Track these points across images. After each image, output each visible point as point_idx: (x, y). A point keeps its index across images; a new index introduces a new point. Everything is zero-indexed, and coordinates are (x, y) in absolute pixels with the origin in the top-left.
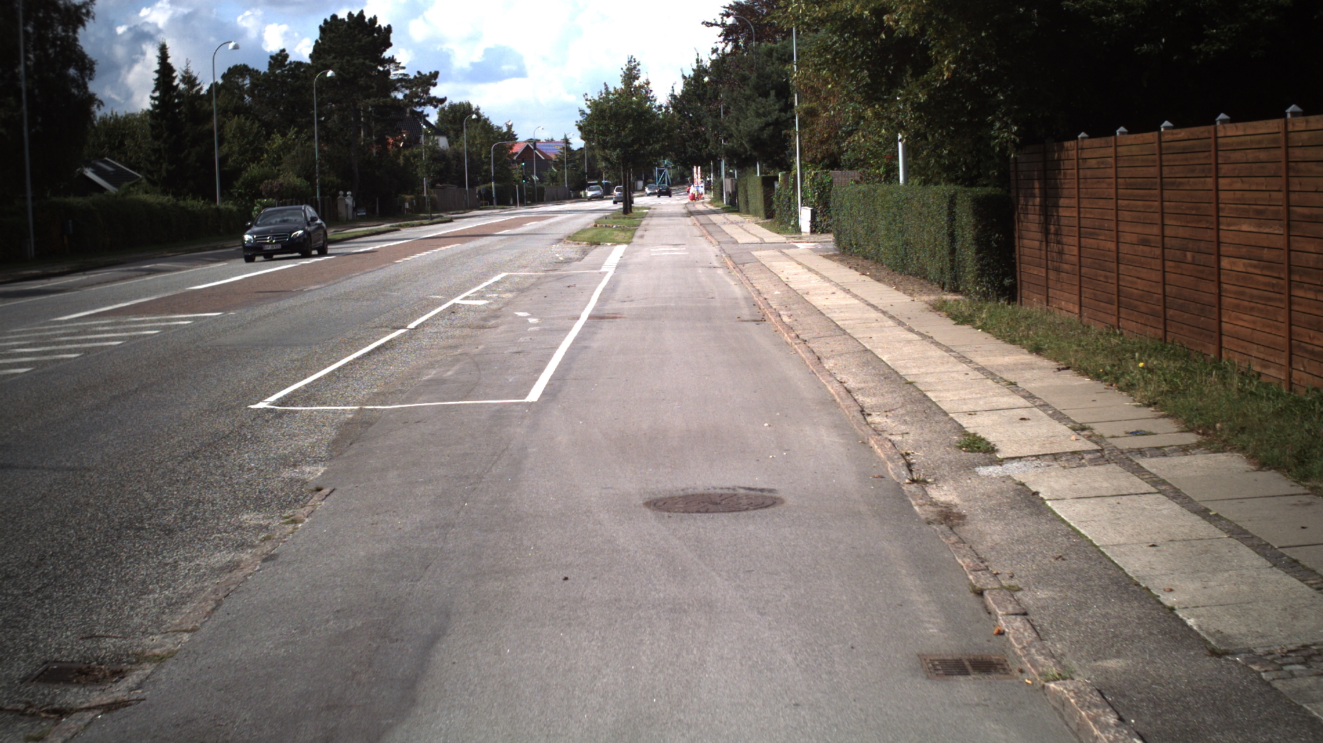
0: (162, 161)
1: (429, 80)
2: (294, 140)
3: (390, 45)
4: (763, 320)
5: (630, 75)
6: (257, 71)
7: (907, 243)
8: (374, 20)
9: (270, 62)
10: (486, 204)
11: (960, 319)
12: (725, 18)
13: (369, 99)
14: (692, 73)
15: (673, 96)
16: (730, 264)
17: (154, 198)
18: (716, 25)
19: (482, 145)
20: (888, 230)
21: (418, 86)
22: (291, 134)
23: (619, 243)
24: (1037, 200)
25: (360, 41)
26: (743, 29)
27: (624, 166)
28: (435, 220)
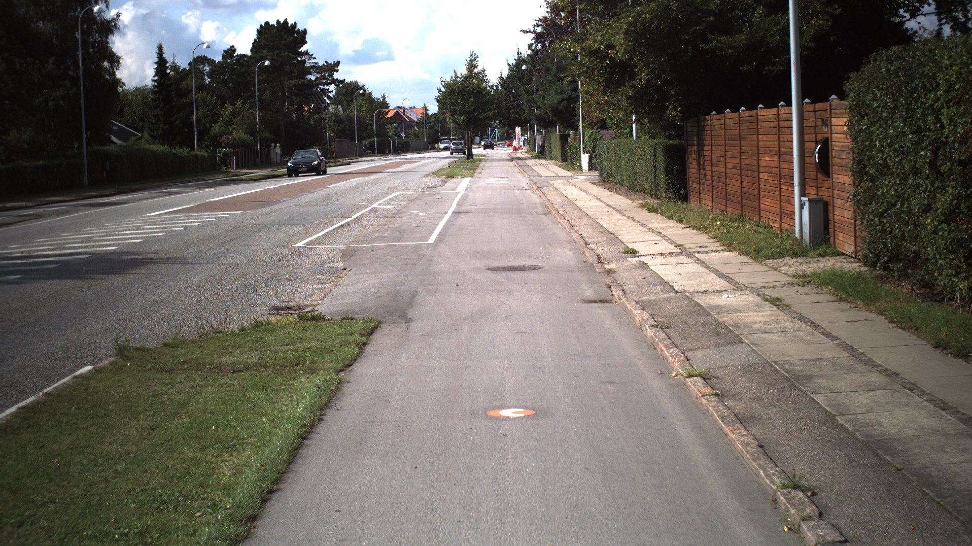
0: (159, 123)
1: (333, 67)
2: (240, 108)
3: (306, 43)
4: (549, 213)
5: (472, 65)
6: (213, 60)
7: (635, 173)
8: (294, 25)
9: (223, 54)
10: (370, 153)
11: (652, 210)
12: (536, 28)
13: (292, 80)
14: (514, 62)
15: (501, 78)
16: (535, 188)
17: (156, 147)
18: (530, 32)
19: (367, 111)
20: (626, 165)
21: (325, 72)
22: (239, 104)
23: (466, 176)
24: (696, 147)
25: (286, 40)
26: (548, 35)
27: (467, 127)
28: (338, 163)
